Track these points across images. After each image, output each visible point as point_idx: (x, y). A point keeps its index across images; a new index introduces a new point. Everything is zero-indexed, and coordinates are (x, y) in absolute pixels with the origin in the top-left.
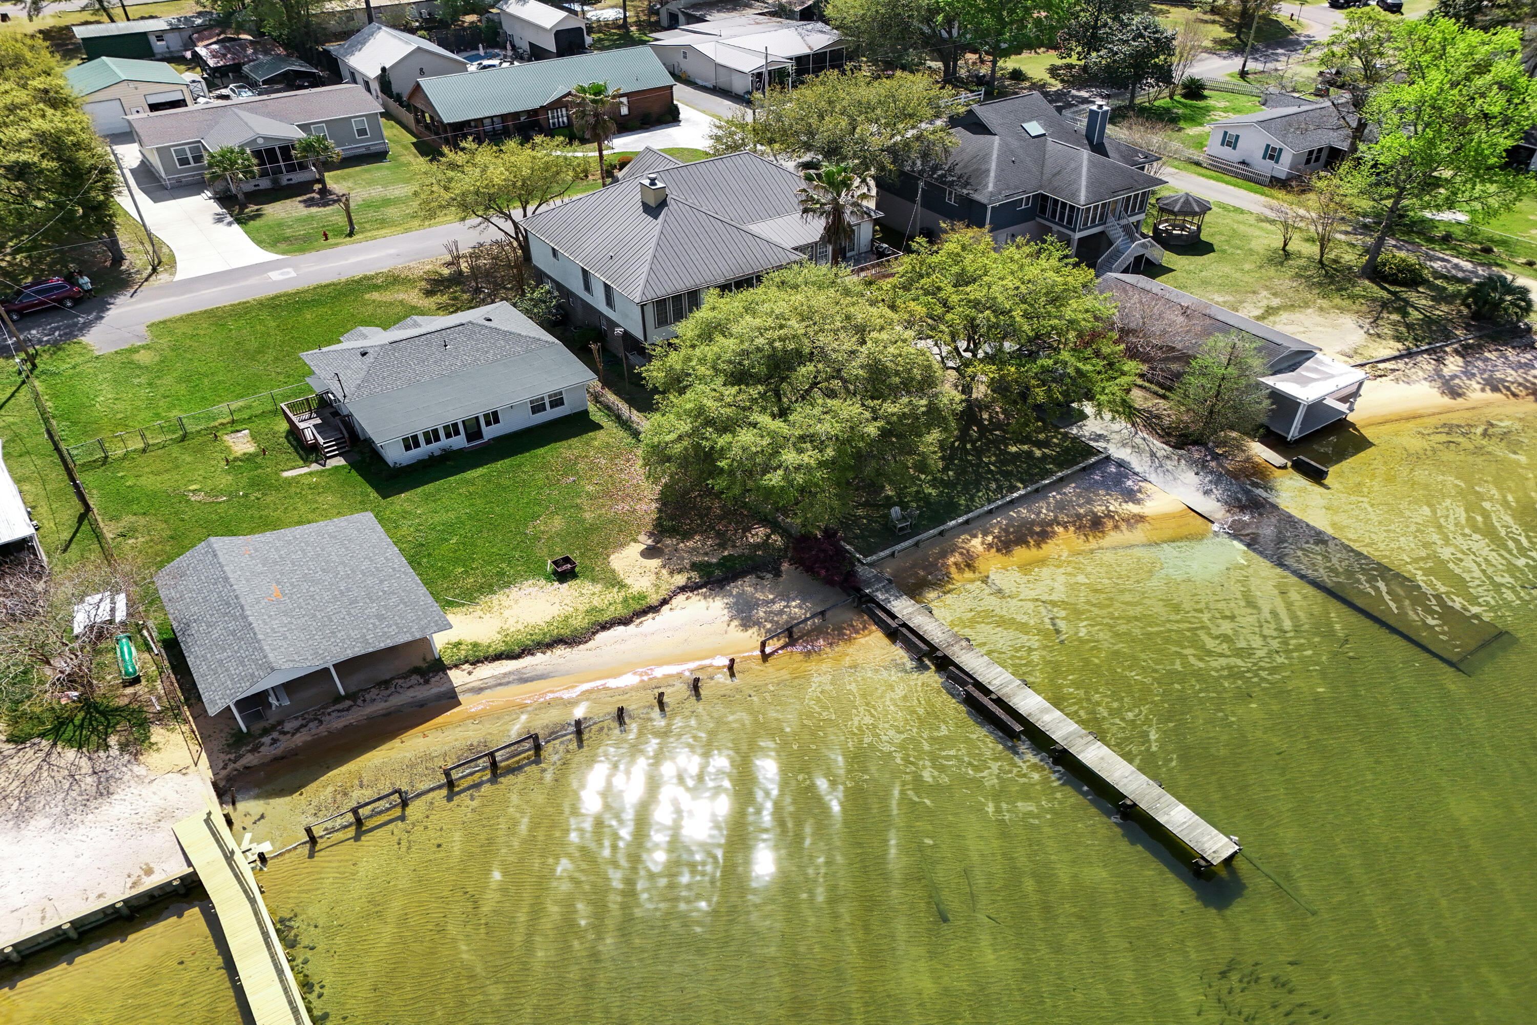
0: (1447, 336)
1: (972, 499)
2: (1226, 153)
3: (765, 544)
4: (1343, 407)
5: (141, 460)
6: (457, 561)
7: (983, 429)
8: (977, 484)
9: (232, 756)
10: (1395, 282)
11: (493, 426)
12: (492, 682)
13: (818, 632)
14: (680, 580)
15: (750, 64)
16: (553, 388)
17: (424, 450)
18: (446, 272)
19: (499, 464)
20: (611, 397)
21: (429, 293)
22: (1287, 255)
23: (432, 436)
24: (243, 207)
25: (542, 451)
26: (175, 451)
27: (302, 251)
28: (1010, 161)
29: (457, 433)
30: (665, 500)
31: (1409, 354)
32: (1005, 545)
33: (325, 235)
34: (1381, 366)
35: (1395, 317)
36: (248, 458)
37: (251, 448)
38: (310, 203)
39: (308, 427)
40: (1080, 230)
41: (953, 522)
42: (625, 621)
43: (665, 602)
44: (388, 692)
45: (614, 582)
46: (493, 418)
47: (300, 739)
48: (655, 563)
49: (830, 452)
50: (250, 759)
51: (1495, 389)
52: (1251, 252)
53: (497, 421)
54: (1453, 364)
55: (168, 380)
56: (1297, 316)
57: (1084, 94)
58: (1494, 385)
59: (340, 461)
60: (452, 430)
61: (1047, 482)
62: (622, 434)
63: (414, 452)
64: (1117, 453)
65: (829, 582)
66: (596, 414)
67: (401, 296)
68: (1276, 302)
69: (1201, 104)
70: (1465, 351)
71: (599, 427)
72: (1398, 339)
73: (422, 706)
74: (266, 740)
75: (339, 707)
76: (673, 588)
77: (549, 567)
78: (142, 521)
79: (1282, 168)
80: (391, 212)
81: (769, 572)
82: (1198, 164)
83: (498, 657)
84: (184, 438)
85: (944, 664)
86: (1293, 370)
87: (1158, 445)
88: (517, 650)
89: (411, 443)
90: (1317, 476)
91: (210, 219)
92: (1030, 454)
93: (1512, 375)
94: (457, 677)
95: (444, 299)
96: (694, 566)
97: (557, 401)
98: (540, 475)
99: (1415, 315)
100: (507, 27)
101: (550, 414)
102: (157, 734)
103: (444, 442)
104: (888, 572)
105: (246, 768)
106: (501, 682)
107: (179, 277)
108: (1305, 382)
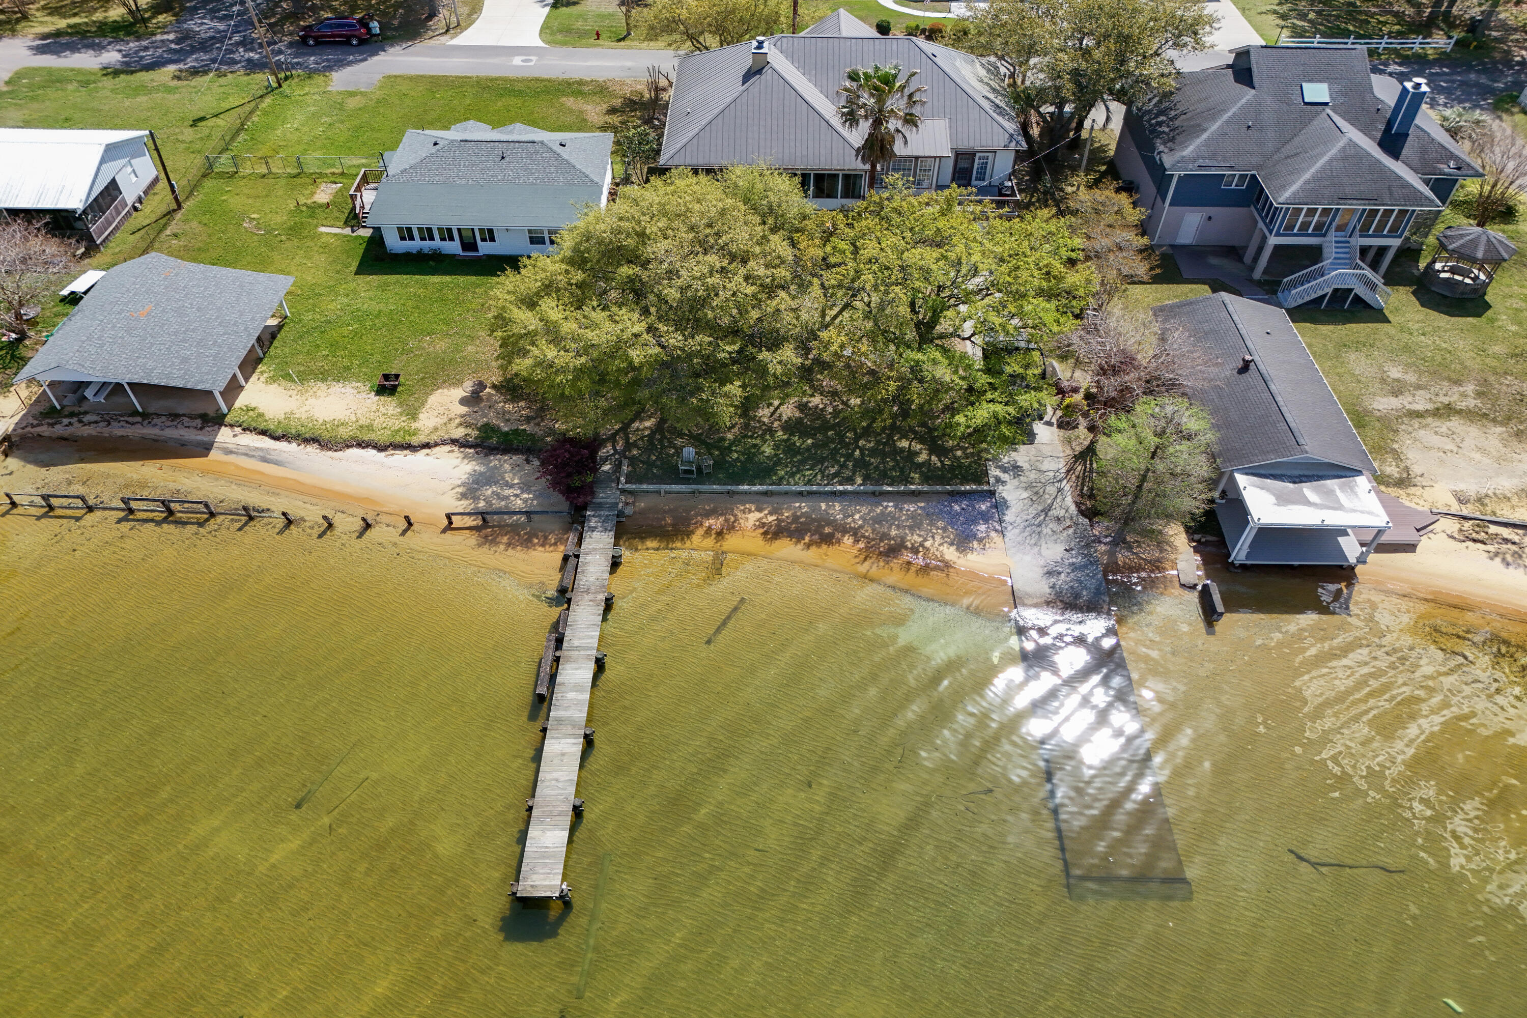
1: (793, 475)
4: (1355, 553)
5: (254, 182)
6: (334, 345)
8: (817, 462)
9: (35, 422)
11: (489, 243)
12: (243, 450)
13: (511, 527)
14: (461, 433)
16: (553, 224)
17: (416, 245)
18: (648, 95)
21: (612, 111)
23: (427, 233)
26: (281, 183)
27: (565, 44)
28: (1244, 126)
29: (451, 239)
32: (773, 533)
33: (598, 34)
36: (314, 207)
37: (327, 201)
40: (1278, 234)
41: (746, 487)
42: (381, 448)
43: (427, 446)
44: (170, 423)
45: (414, 410)
46: (489, 235)
47: (87, 431)
48: (462, 409)
50: (45, 430)
53: (492, 239)
55: (345, 125)
59: (368, 233)
60: (447, 234)
61: (890, 489)
63: (408, 243)
64: (1010, 492)
67: (588, 107)
73: (183, 445)
74: (66, 421)
75: (130, 419)
76: (446, 437)
81: (539, 459)
83: (265, 433)
84: (298, 175)
86: (1294, 482)
87: (1067, 500)
88: (280, 432)
89: (406, 233)
90: (1216, 614)
94: (224, 435)
96: (483, 427)
103: (437, 243)
104: (624, 505)
105: (39, 435)
107: (453, 42)
108: (1291, 500)
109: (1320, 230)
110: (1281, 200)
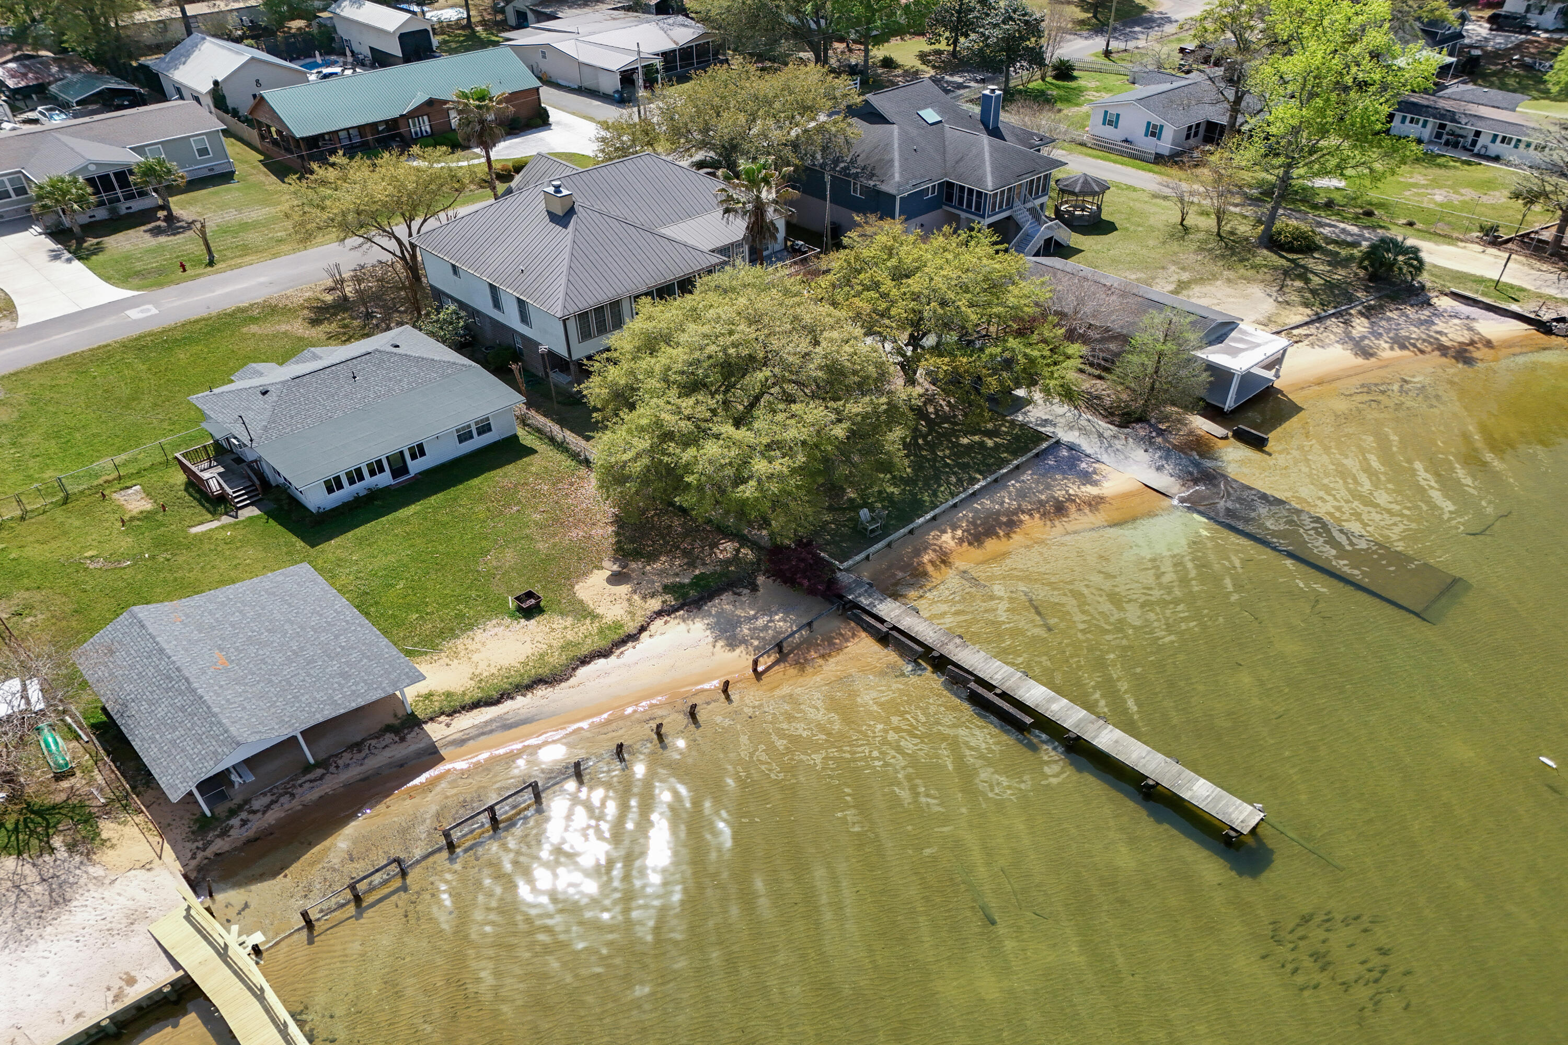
0: (1350, 299)
1: (935, 494)
2: (1108, 132)
3: (736, 559)
4: (1269, 374)
5: (21, 528)
6: (409, 607)
7: (930, 423)
8: (937, 478)
9: (200, 844)
10: (1292, 250)
11: (420, 460)
12: (474, 732)
13: (808, 644)
14: (655, 604)
15: (618, 62)
16: (480, 414)
17: (348, 491)
18: (329, 298)
19: (433, 500)
20: (540, 420)
21: (314, 322)
22: (1186, 229)
23: (356, 476)
24: (80, 241)
25: (476, 482)
26: (59, 515)
27: (161, 285)
28: (912, 150)
29: (382, 470)
30: (619, 522)
31: (1319, 319)
32: (976, 538)
33: (183, 266)
34: (1295, 332)
35: (1298, 284)
36: (146, 516)
37: (147, 505)
38: (157, 232)
39: (212, 477)
40: (989, 216)
41: (921, 520)
42: (604, 654)
43: (643, 629)
44: (363, 754)
45: (583, 612)
46: (418, 451)
47: (272, 816)
48: (623, 590)
49: (801, 459)
50: (220, 845)
51: (1403, 347)
52: (1152, 229)
53: (422, 453)
54: (1360, 326)
55: (34, 438)
56: (1208, 289)
57: (957, 79)
58: (1401, 343)
59: (253, 511)
60: (376, 468)
61: (1005, 471)
62: (559, 457)
63: (337, 494)
64: (1067, 437)
65: (812, 592)
66: (527, 439)
67: (284, 327)
68: (1185, 276)
69: (1073, 84)
70: (1368, 312)
71: (531, 451)
72: (1306, 305)
73: (402, 766)
74: (235, 822)
75: (308, 777)
76: (649, 613)
77: (512, 604)
78: (38, 596)
79: (1165, 145)
80: (252, 237)
81: (745, 587)
82: (1083, 144)
83: (476, 705)
84: (66, 500)
85: (941, 663)
86: (1221, 342)
87: (1102, 424)
88: (495, 695)
89: (333, 485)
90: (1258, 444)
91: (45, 257)
92: (982, 444)
93: (1415, 332)
94: (436, 731)
95: (333, 327)
96: (667, 589)
97: (484, 428)
98: (481, 508)
99: (1316, 281)
100: (342, 31)
101: (478, 442)
102: (108, 829)
103: (369, 481)
104: (866, 576)
105: (217, 855)
106: (483, 731)
107: (21, 323)
108: (1234, 352)
109: (1010, 206)
110: (990, 188)
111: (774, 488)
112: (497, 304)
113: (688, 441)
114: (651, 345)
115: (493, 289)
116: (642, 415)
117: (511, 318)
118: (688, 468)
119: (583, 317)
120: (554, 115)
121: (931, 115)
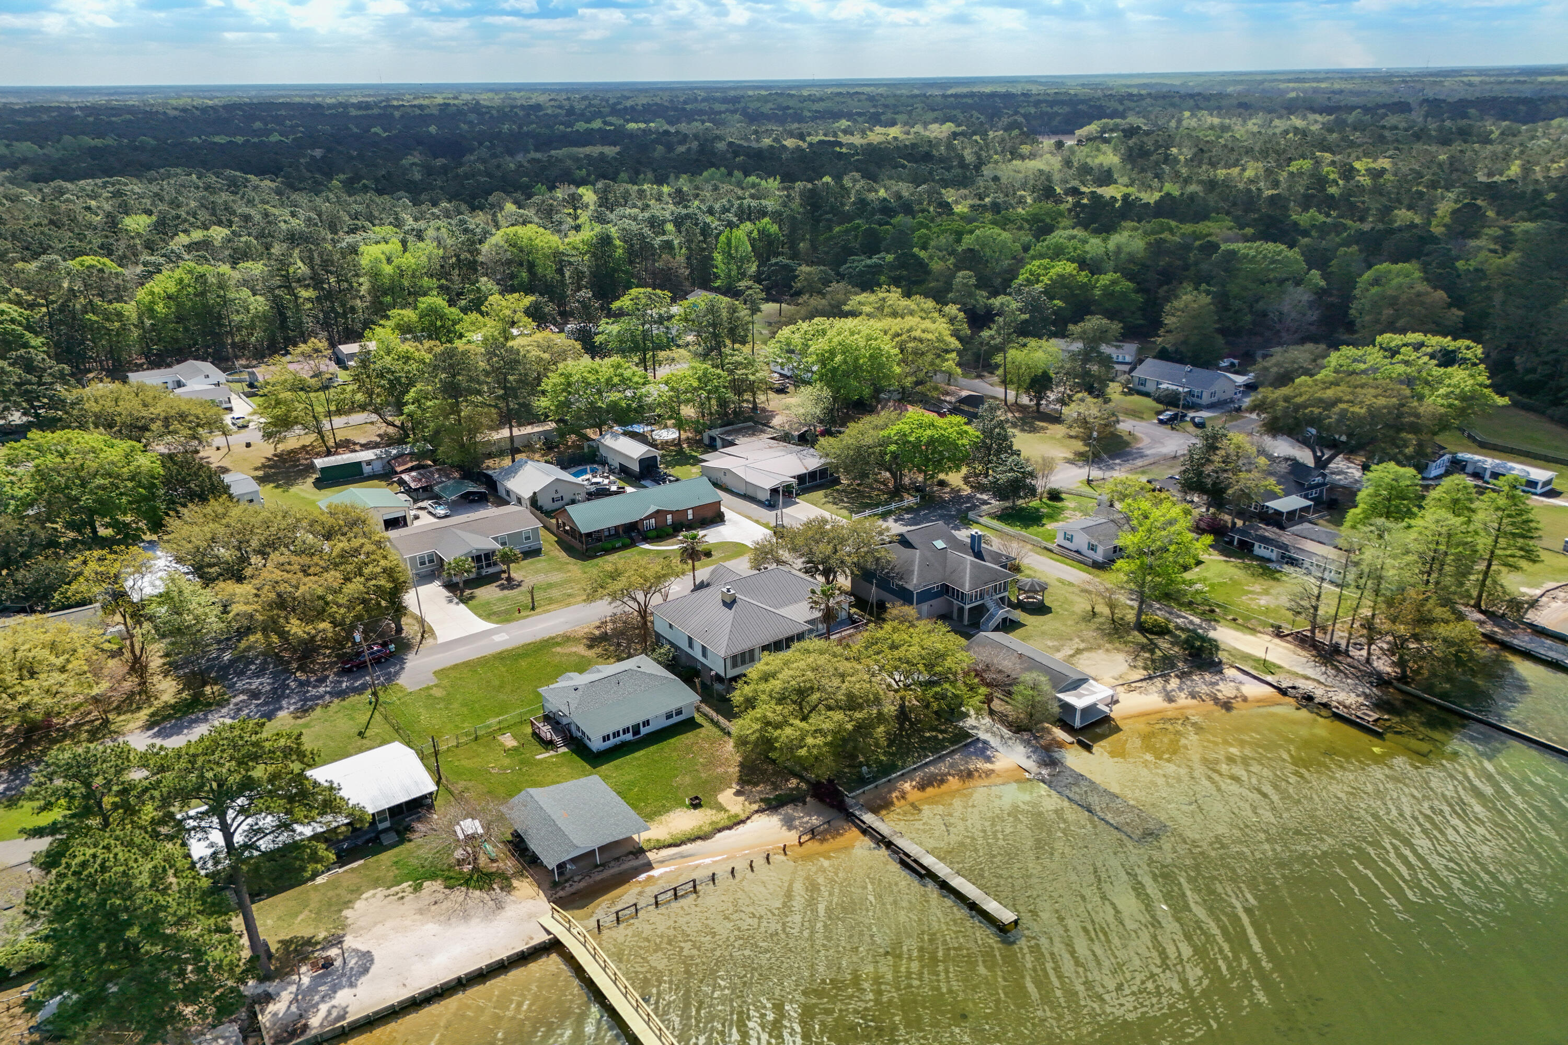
0: (1173, 666)
1: (905, 763)
2: (1067, 544)
3: (797, 788)
4: (1107, 709)
5: (457, 751)
6: (640, 800)
7: (911, 723)
8: (907, 755)
9: (554, 892)
10: (1152, 633)
11: (647, 728)
12: (667, 858)
13: (826, 831)
14: (755, 807)
15: (768, 483)
16: (678, 705)
17: (613, 741)
18: (597, 632)
19: (651, 749)
20: (706, 709)
21: (590, 647)
22: (1095, 614)
23: (616, 734)
24: (462, 592)
25: (672, 740)
26: (474, 746)
27: (508, 621)
28: (926, 565)
29: (629, 732)
30: (742, 765)
31: (1150, 678)
32: (922, 787)
34: (1133, 685)
35: (1147, 655)
36: (515, 749)
37: (515, 744)
38: (502, 587)
39: (546, 731)
40: (968, 604)
41: (895, 775)
42: (729, 828)
43: (749, 818)
44: (618, 863)
45: (721, 808)
46: (646, 723)
47: (582, 884)
48: (741, 799)
49: (829, 738)
50: (561, 893)
51: (1194, 697)
52: (1073, 613)
53: (648, 725)
54: (1174, 683)
55: (455, 705)
56: (1092, 655)
57: (985, 497)
58: (1193, 695)
59: (564, 749)
60: (626, 731)
61: (945, 752)
62: (715, 730)
63: (607, 743)
64: (983, 736)
65: (832, 806)
66: (699, 719)
67: (574, 649)
68: (1082, 646)
69: (1059, 504)
70: (1182, 676)
71: (701, 726)
72: (1145, 668)
73: (635, 870)
74: (568, 884)
75: (598, 869)
76: (752, 811)
77: (687, 802)
78: (470, 784)
79: (1099, 557)
80: (555, 593)
81: (800, 802)
82: (1051, 551)
83: (670, 846)
84: (476, 738)
85: (889, 845)
86: (1077, 689)
87: (1005, 731)
88: (678, 843)
89: (606, 738)
90: (1088, 748)
91: (444, 602)
92: (936, 737)
93: (1204, 689)
94: (651, 856)
95: (599, 650)
96: (762, 800)
97: (679, 712)
98: (674, 754)
99: (1159, 653)
100: (603, 451)
101: (676, 719)
102: (515, 883)
103: (623, 737)
104: (861, 801)
105: (561, 897)
106: (672, 858)
107: (440, 641)
108: (1080, 696)
109: (982, 597)
110: (968, 589)
111: (815, 752)
112: (691, 645)
113: (778, 726)
114: (766, 678)
115: (690, 639)
116: (758, 713)
117: (697, 654)
118: (776, 740)
119: (734, 658)
120: (728, 514)
121: (940, 544)
